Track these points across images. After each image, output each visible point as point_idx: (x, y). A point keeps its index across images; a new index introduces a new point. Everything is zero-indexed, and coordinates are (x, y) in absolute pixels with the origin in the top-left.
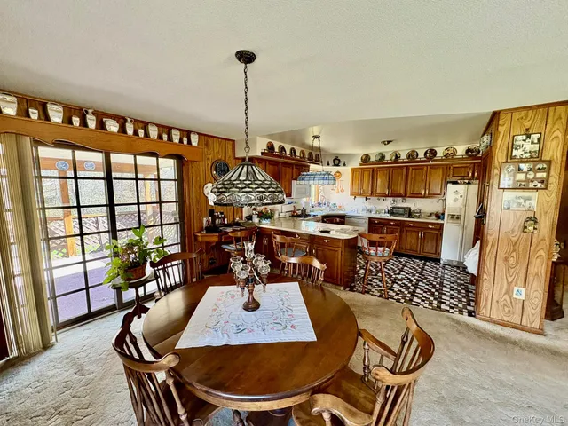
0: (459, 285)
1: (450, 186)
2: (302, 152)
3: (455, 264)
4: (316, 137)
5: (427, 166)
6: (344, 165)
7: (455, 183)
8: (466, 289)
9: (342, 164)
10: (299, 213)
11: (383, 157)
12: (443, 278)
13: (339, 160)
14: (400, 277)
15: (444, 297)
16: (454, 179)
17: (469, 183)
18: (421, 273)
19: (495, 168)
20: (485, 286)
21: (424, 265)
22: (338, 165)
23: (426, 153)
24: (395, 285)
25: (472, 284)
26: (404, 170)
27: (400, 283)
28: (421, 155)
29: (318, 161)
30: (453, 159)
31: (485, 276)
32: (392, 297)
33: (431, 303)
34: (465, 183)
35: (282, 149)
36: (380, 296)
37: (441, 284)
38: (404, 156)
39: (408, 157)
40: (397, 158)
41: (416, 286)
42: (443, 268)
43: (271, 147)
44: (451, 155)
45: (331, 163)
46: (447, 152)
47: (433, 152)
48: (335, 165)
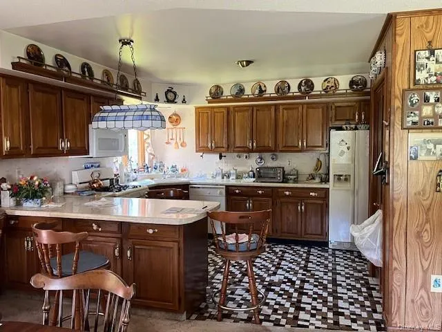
0: (357, 279)
1: (333, 132)
2: (106, 73)
3: (347, 247)
4: (126, 42)
5: (302, 104)
6: (184, 101)
7: (340, 129)
8: (367, 284)
9: (179, 99)
10: (107, 183)
11: (242, 91)
12: (335, 273)
13: (175, 94)
14: (276, 279)
15: (341, 303)
16: (338, 124)
17: (356, 129)
18: (305, 268)
19: (396, 97)
20: (396, 280)
21: (309, 253)
22: (173, 101)
23: (300, 85)
24: (271, 295)
25: (373, 276)
26: (273, 109)
27: (277, 289)
28: (294, 89)
29: (137, 92)
30: (334, 94)
31: (395, 264)
32: (267, 318)
33: (325, 318)
34: (351, 129)
35: (62, 62)
36: (248, 320)
37: (334, 282)
38: (271, 90)
39: (278, 91)
40: (261, 91)
41: (301, 292)
42: (334, 255)
43: (35, 55)
44: (331, 89)
45: (162, 97)
46: (326, 84)
47: (309, 85)
48: (169, 101)
